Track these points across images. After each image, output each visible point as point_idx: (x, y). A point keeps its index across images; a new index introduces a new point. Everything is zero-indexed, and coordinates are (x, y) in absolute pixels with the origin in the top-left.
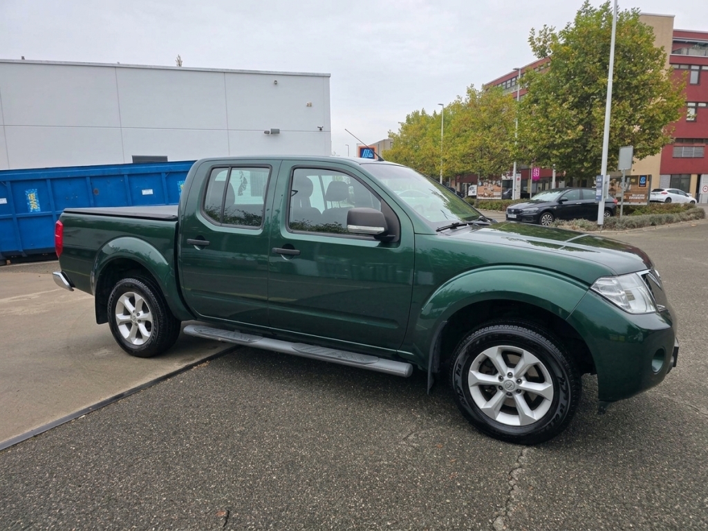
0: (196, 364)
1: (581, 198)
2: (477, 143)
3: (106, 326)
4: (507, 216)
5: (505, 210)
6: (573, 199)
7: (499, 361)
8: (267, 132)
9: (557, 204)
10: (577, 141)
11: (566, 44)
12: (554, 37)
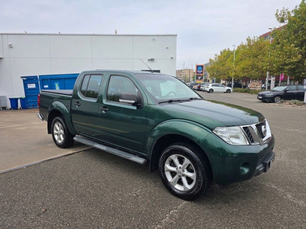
0: (76, 152)
1: (297, 89)
2: (250, 63)
3: (51, 135)
4: (258, 97)
5: (257, 94)
6: (293, 90)
7: (176, 161)
8: (149, 60)
9: (284, 92)
10: (298, 62)
11: (295, 16)
12: (289, 13)
